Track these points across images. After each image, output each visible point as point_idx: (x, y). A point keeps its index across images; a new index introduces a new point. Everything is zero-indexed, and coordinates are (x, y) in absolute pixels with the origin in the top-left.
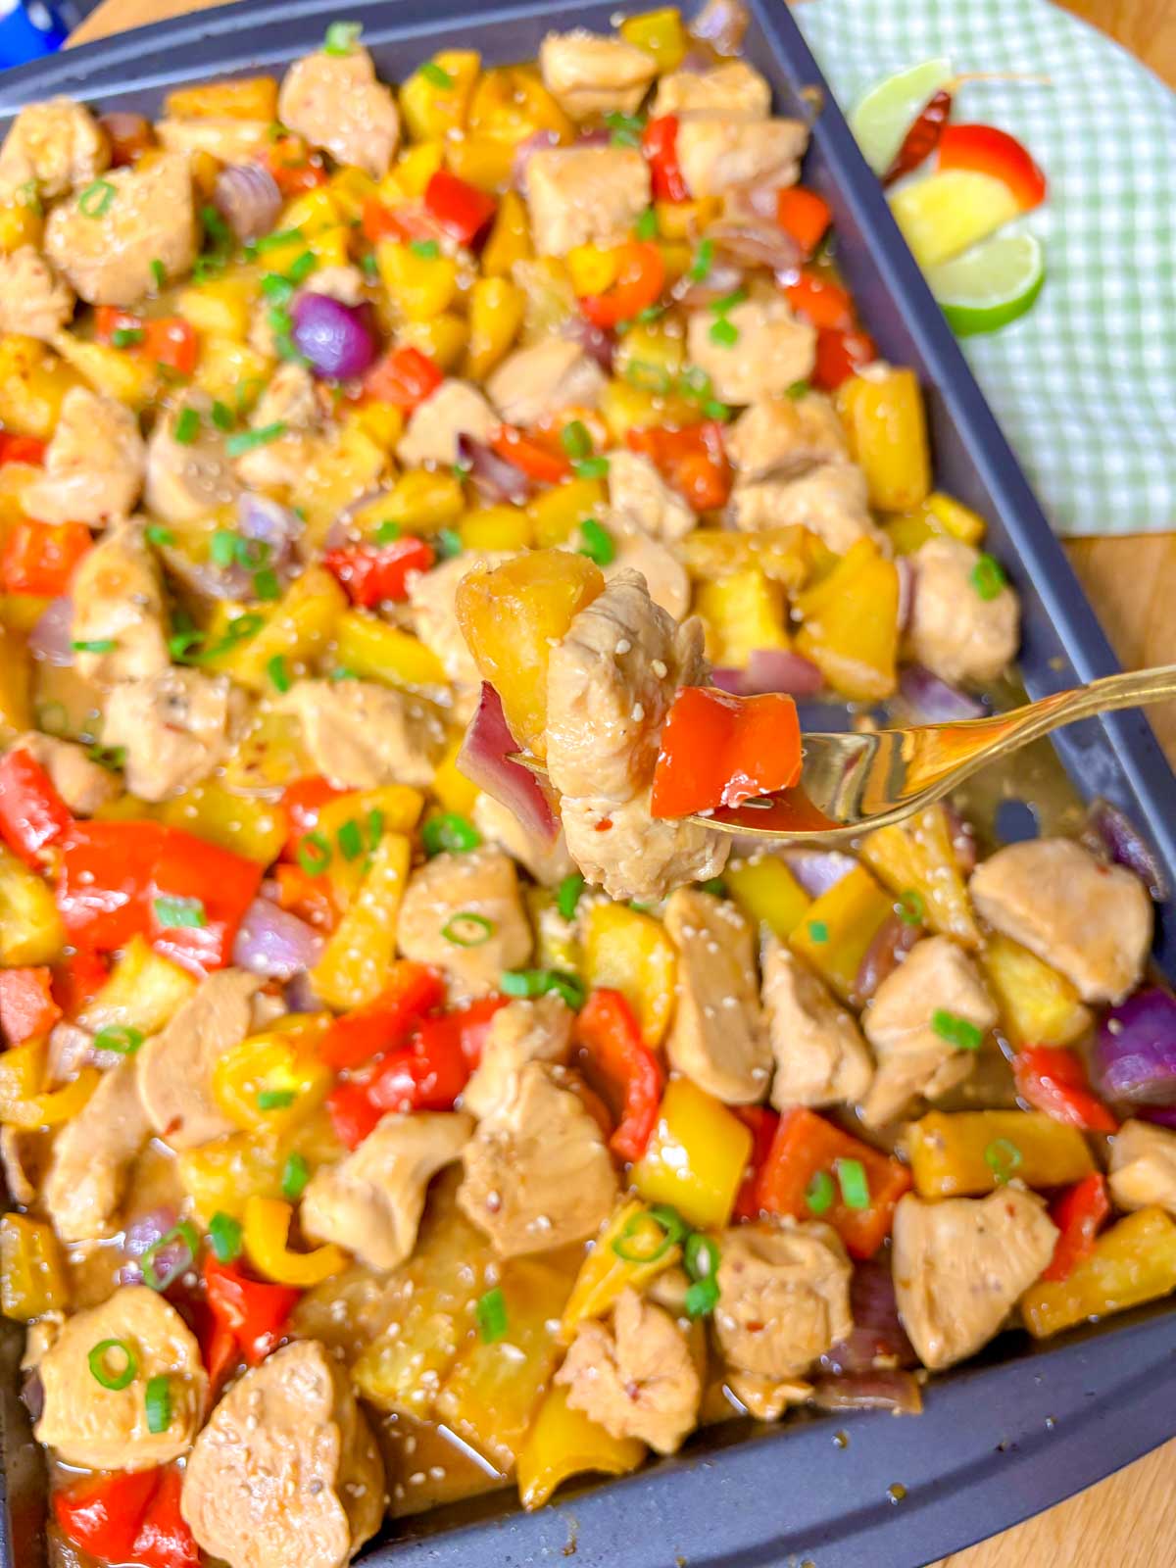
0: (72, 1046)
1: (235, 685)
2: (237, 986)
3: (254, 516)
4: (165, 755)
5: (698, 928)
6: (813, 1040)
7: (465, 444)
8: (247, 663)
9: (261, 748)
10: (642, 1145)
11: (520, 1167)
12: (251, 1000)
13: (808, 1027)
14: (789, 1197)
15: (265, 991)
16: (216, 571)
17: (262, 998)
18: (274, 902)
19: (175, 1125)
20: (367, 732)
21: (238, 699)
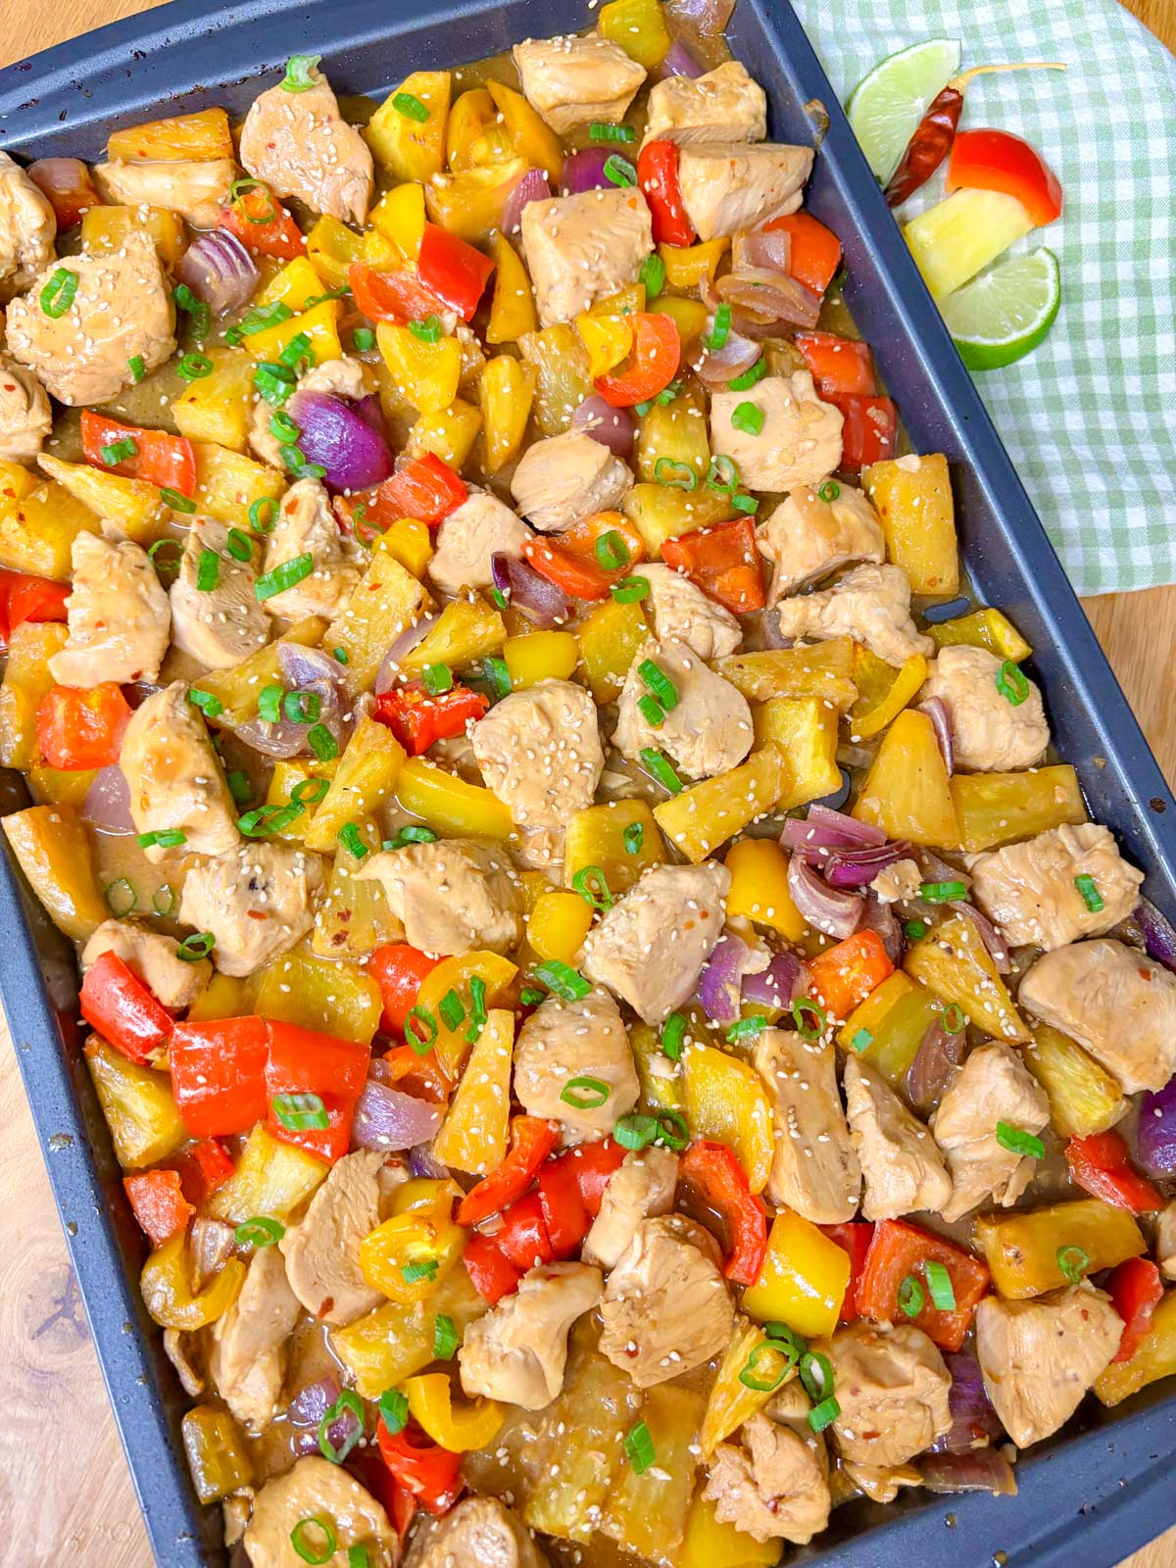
0: (213, 1239)
1: (310, 854)
2: (362, 1166)
3: (294, 663)
4: (256, 940)
5: (790, 1071)
6: (897, 1163)
7: (501, 564)
8: (318, 830)
9: (345, 916)
10: (755, 1277)
11: (653, 1315)
12: (378, 1176)
13: (892, 1151)
14: (884, 1305)
15: (389, 1164)
16: (265, 729)
17: (387, 1171)
18: (386, 1081)
19: (328, 1305)
20: (453, 901)
21: (315, 867)
